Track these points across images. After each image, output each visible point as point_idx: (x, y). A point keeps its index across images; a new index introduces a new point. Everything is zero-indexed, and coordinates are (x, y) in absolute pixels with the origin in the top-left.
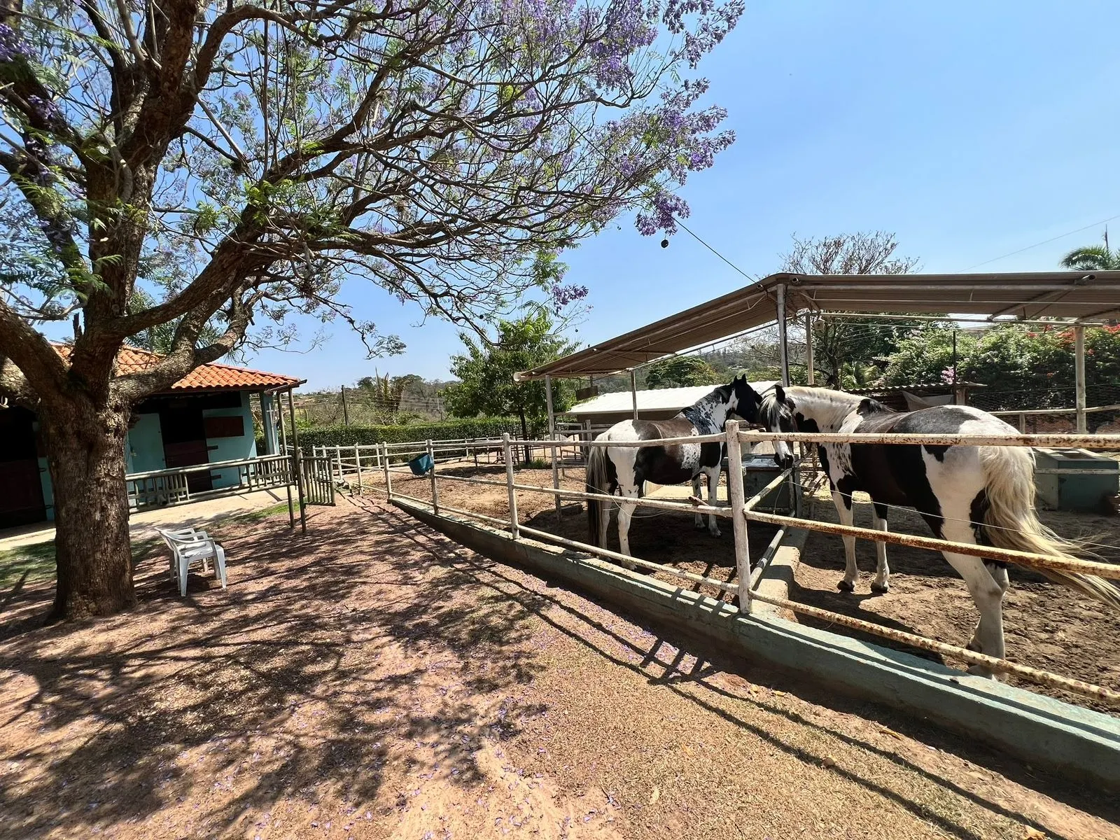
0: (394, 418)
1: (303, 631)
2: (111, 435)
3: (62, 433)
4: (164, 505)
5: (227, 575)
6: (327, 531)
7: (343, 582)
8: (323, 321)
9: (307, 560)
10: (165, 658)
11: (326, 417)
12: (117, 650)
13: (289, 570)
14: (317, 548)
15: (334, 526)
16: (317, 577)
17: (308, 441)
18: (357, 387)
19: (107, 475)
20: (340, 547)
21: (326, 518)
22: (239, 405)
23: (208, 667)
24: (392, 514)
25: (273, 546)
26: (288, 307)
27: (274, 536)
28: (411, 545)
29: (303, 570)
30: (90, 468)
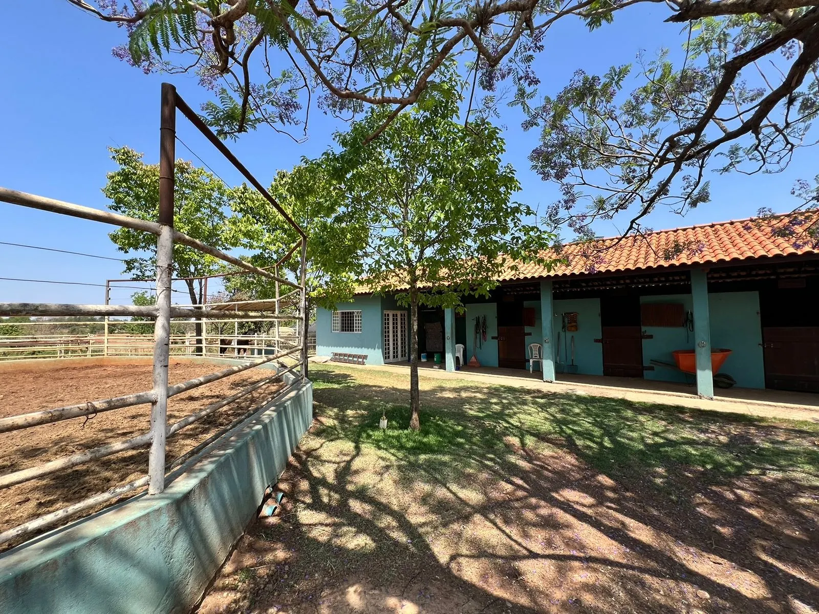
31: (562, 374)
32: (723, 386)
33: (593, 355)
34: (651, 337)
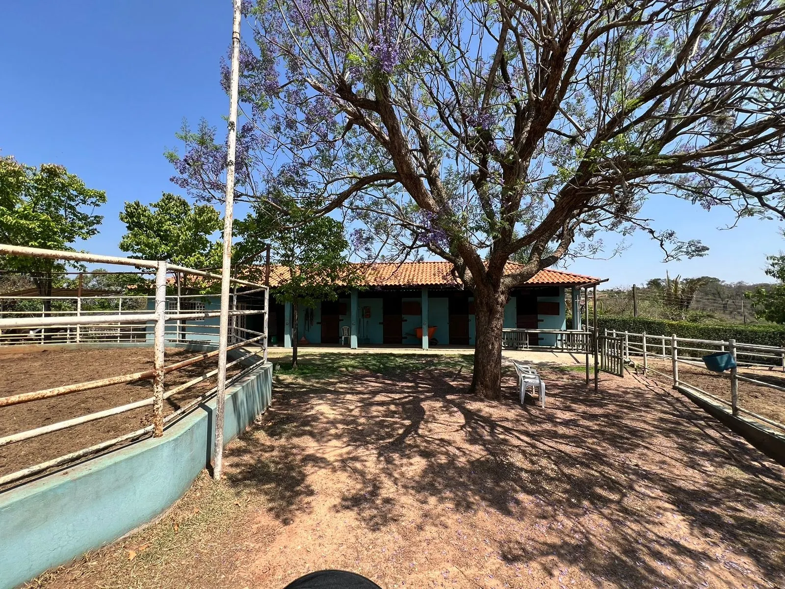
0: (683, 315)
1: (594, 460)
2: (499, 306)
3: (481, 303)
4: (516, 349)
5: (545, 401)
6: (614, 395)
7: (627, 439)
8: (624, 235)
9: (597, 411)
10: (513, 434)
11: (617, 309)
12: (493, 419)
13: (584, 413)
14: (606, 404)
15: (620, 393)
16: (605, 426)
17: (602, 324)
18: (646, 286)
19: (496, 326)
20: (625, 410)
21: (614, 386)
22: (558, 295)
23: (533, 451)
24: (677, 399)
25: (573, 392)
26: (598, 227)
27: (574, 386)
28: (699, 434)
29: (593, 417)
30: (490, 322)
31: (361, 344)
32: (433, 344)
33: (379, 332)
34: (406, 321)
